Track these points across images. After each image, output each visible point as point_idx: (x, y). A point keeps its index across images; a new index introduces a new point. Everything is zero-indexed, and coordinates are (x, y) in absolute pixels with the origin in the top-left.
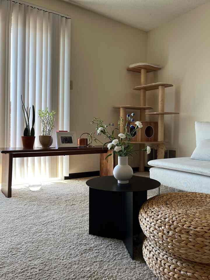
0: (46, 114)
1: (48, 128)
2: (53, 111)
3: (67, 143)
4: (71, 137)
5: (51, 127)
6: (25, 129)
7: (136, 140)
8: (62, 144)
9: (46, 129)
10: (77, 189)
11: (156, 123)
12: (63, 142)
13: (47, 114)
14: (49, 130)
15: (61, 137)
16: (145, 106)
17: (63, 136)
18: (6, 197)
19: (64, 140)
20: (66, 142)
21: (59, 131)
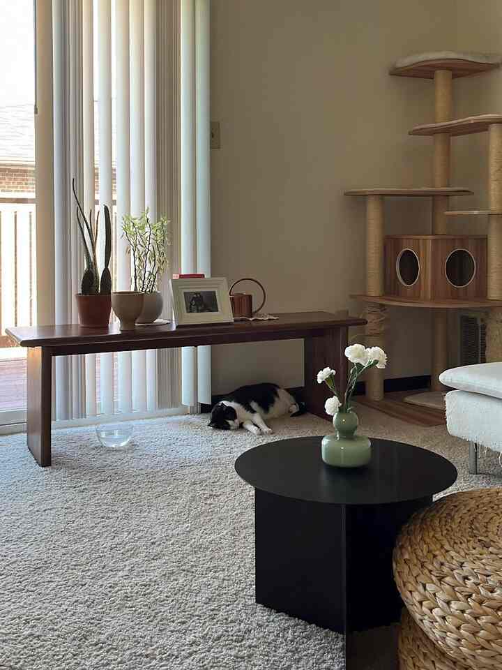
0: (142, 228)
1: (149, 268)
2: (162, 219)
3: (202, 311)
4: (214, 292)
5: (157, 266)
6: (85, 274)
7: (415, 297)
8: (187, 314)
9: (143, 272)
10: (233, 446)
11: (484, 239)
12: (190, 310)
13: (147, 229)
14: (150, 274)
15: (185, 293)
16: (448, 186)
17: (191, 291)
18: (37, 463)
19: (194, 302)
20: (200, 308)
21: (181, 276)
